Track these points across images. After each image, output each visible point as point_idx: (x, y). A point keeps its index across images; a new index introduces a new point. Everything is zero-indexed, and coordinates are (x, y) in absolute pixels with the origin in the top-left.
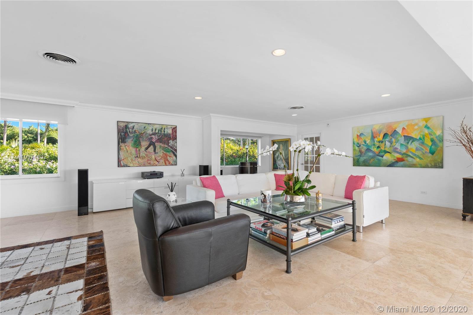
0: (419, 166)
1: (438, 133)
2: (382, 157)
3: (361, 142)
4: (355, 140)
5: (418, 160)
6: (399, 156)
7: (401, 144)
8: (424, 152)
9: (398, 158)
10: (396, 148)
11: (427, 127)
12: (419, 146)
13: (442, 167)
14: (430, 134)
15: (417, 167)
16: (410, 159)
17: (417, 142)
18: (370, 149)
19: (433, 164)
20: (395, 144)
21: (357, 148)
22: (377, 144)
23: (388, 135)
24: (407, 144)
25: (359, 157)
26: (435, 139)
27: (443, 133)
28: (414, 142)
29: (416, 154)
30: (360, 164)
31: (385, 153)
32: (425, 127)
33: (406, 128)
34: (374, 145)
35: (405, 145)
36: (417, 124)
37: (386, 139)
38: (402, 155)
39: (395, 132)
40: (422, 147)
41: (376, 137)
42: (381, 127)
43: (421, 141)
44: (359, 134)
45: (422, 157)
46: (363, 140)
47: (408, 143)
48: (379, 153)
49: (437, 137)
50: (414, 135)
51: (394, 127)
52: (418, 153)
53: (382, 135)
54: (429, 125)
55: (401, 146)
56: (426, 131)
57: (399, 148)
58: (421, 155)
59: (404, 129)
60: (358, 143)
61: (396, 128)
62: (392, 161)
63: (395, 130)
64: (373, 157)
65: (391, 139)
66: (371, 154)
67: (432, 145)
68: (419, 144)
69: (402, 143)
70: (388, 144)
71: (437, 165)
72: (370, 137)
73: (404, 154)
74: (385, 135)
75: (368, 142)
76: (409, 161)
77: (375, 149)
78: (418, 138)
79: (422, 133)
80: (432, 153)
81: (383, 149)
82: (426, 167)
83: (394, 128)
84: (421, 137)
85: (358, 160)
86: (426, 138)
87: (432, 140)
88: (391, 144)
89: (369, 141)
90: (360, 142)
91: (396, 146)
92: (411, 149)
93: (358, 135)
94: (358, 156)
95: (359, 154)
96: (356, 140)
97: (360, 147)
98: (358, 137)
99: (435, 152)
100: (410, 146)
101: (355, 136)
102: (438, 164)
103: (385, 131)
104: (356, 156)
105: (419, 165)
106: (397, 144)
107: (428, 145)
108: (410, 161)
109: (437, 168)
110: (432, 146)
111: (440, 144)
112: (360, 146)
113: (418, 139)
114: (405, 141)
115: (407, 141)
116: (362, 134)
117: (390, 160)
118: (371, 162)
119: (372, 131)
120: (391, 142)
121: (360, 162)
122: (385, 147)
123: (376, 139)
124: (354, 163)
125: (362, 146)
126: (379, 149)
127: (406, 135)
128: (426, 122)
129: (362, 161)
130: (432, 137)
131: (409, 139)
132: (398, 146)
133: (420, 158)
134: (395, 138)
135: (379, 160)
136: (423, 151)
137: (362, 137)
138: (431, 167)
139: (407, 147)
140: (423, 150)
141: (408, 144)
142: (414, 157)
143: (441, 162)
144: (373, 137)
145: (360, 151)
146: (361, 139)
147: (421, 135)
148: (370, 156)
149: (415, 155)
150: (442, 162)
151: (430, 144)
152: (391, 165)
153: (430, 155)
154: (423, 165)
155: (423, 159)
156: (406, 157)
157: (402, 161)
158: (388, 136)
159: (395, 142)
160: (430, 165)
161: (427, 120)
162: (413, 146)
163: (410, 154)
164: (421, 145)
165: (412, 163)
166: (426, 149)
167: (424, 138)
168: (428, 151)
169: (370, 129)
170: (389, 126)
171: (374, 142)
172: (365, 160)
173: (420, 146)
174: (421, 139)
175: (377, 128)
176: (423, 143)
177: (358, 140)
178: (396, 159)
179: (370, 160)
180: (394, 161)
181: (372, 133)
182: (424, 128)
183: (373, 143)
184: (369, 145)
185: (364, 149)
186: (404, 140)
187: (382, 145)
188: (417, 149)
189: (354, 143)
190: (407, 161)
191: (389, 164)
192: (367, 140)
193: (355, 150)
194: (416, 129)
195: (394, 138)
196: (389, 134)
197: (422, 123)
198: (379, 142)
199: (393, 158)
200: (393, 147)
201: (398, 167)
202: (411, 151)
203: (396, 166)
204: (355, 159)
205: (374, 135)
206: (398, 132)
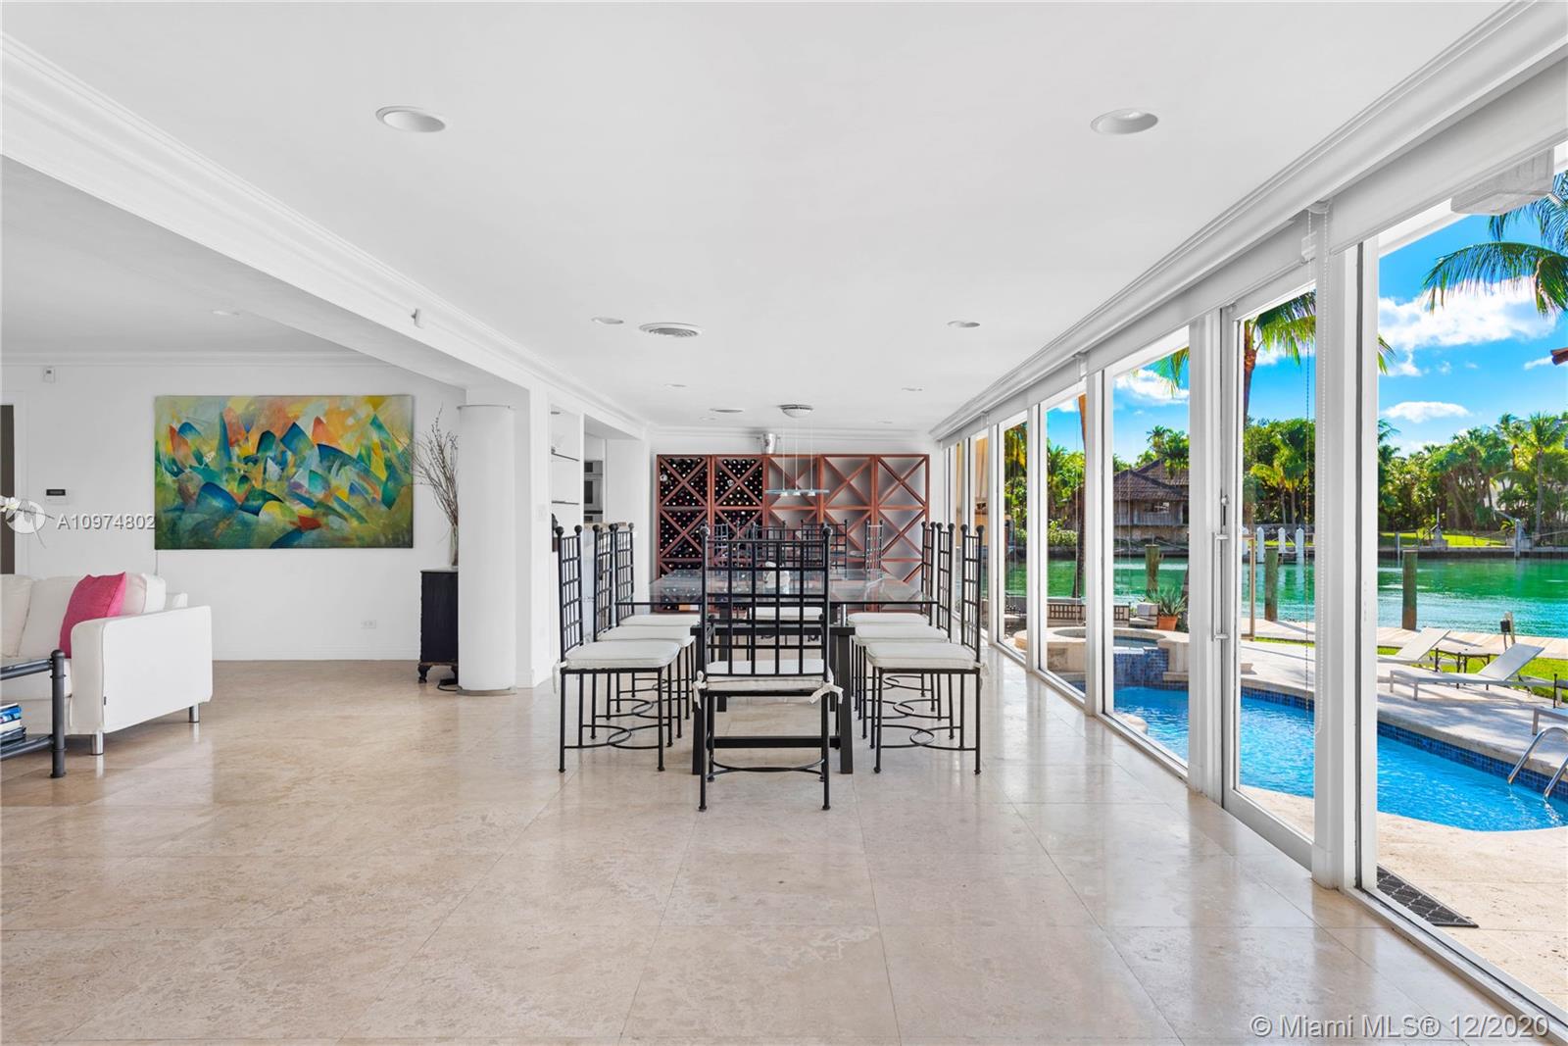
0: (357, 543)
1: (401, 444)
2: (256, 512)
3: (184, 454)
4: (162, 449)
5: (355, 523)
6: (306, 511)
7: (311, 471)
8: (370, 500)
9: (302, 519)
10: (299, 486)
11: (376, 424)
12: (357, 480)
13: (410, 545)
14: (384, 447)
15: (353, 547)
16: (334, 521)
17: (354, 467)
18: (217, 483)
19: (390, 537)
20: (294, 470)
21: (169, 479)
22: (241, 468)
23: (275, 437)
24: (327, 472)
25: (178, 513)
26: (395, 460)
27: (411, 444)
28: (347, 467)
29: (353, 506)
30: (179, 540)
31: (266, 500)
32: (371, 424)
33: (325, 421)
34: (230, 470)
35: (321, 476)
36: (351, 412)
37: (265, 451)
38: (314, 508)
39: (294, 431)
40: (366, 485)
41: (237, 441)
42: (252, 408)
43: (362, 463)
44: (177, 426)
45: (364, 515)
46: (193, 448)
47: (329, 469)
48: (247, 499)
49: (398, 457)
50: (347, 445)
51: (292, 411)
52: (356, 503)
53: (254, 438)
54: (381, 419)
55: (310, 479)
56: (375, 437)
57: (305, 483)
58: (363, 507)
59: (318, 422)
60: (174, 462)
61: (297, 417)
62: (284, 529)
63: (294, 424)
64: (227, 514)
65: (283, 453)
66: (217, 503)
67: (388, 479)
68: (358, 474)
69: (312, 469)
70: (273, 468)
71: (398, 540)
72: (215, 443)
73: (320, 504)
74: (266, 438)
75: (210, 457)
76: (332, 529)
77: (232, 487)
78: (355, 455)
79: (365, 442)
80: (389, 502)
81: (258, 485)
82: (374, 544)
83: (290, 415)
84: (363, 452)
85: (175, 524)
86: (374, 458)
87: (389, 466)
88: (282, 469)
89: (213, 454)
90: (180, 455)
91: (296, 478)
92: (338, 489)
93: (172, 430)
94: (176, 509)
95: (178, 501)
96: (166, 448)
97: (180, 476)
98: (172, 439)
99: (394, 500)
100: (334, 482)
101: (165, 432)
102: (401, 537)
103: (263, 423)
104: (165, 512)
105: (358, 538)
106: (301, 470)
107: (378, 479)
108: (335, 527)
109: (398, 546)
110: (389, 483)
111: (406, 478)
112: (181, 471)
113: (354, 460)
114: (321, 461)
115: (326, 464)
116: (186, 427)
117: (281, 525)
118: (219, 531)
119: (222, 419)
120: (282, 464)
121: (181, 532)
122: (264, 481)
123: (236, 451)
124: (157, 537)
125: (188, 470)
126: (245, 487)
127: (324, 443)
128: (375, 408)
129: (190, 528)
130: (388, 455)
131: (332, 458)
132: (301, 477)
133: (360, 518)
134: (294, 452)
135: (246, 524)
136: (367, 496)
137: (190, 438)
138: (388, 545)
139: (327, 484)
140: (367, 492)
141: (330, 472)
142: (345, 513)
143: (407, 531)
144: (227, 444)
145: (182, 491)
146: (186, 444)
147: (362, 445)
148: (217, 510)
149: (347, 507)
150: (410, 531)
151: (383, 475)
152: (285, 541)
153: (384, 508)
154: (368, 540)
155: (366, 522)
156: (325, 515)
157: (313, 529)
158: (273, 443)
159: (295, 465)
160: (383, 540)
161: (376, 401)
162: (343, 480)
163: (336, 506)
164: (364, 480)
165: (338, 534)
166: (375, 492)
167: (369, 456)
168: (379, 497)
169: (218, 412)
170: (277, 408)
171: (230, 459)
172: (198, 524)
173: (361, 482)
174: (363, 461)
175: (238, 410)
176: (366, 473)
177: (174, 449)
178: (296, 519)
179: (217, 524)
180: (290, 528)
181: (224, 427)
182: (369, 426)
183: (226, 465)
184: (212, 468)
185: (195, 482)
186: (319, 459)
187: (255, 472)
188: (352, 489)
189: (158, 459)
190: (327, 525)
191: (275, 539)
192: (205, 449)
193: (164, 484)
194: (351, 427)
195: (290, 450)
196: (278, 435)
197: (365, 412)
198: (247, 460)
199: (287, 519)
200: (289, 478)
201: (301, 547)
202: (338, 494)
203: (296, 543)
204: (163, 520)
205: (230, 435)
206: (302, 432)
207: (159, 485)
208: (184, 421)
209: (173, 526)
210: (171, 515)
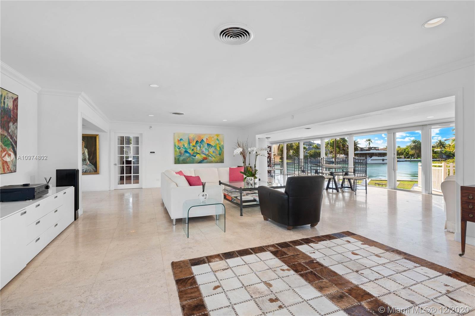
0: (214, 162)
1: (222, 144)
2: (195, 156)
3: (181, 145)
5: (214, 158)
6: (205, 156)
7: (206, 148)
8: (216, 154)
9: (204, 158)
10: (203, 151)
11: (218, 140)
13: (223, 162)
15: (213, 163)
16: (210, 158)
18: (187, 150)
20: (202, 148)
21: (178, 150)
22: (192, 148)
25: (179, 157)
26: (221, 147)
27: (224, 144)
28: (212, 148)
30: (180, 162)
31: (197, 154)
34: (190, 148)
35: (207, 149)
36: (213, 137)
37: (197, 144)
38: (206, 155)
41: (191, 142)
42: (194, 136)
43: (215, 147)
44: (179, 139)
46: (183, 144)
47: (209, 148)
48: (193, 154)
50: (212, 143)
51: (202, 137)
52: (214, 154)
53: (195, 142)
54: (218, 139)
56: (217, 142)
57: (204, 151)
58: (215, 156)
59: (207, 139)
60: (179, 146)
62: (200, 160)
63: (202, 140)
64: (189, 157)
65: (200, 145)
66: (188, 155)
68: (214, 149)
70: (198, 148)
71: (221, 161)
72: (187, 143)
73: (207, 155)
74: (197, 142)
75: (186, 145)
77: (190, 151)
78: (214, 146)
79: (215, 143)
80: (220, 155)
81: (196, 151)
82: (217, 162)
84: (215, 145)
85: (179, 159)
86: (217, 146)
87: (220, 148)
88: (200, 148)
89: (187, 145)
90: (180, 145)
91: (203, 150)
92: (211, 152)
93: (178, 140)
94: (179, 156)
95: (179, 154)
96: (177, 144)
97: (180, 149)
98: (178, 141)
100: (210, 151)
101: (176, 141)
103: (196, 139)
106: (204, 148)
107: (218, 150)
109: (221, 163)
110: (220, 151)
111: (223, 150)
112: (180, 148)
116: (181, 139)
118: (188, 160)
120: (200, 147)
122: (197, 150)
123: (191, 144)
124: (175, 161)
125: (181, 148)
126: (193, 151)
127: (208, 143)
128: (217, 136)
129: (182, 160)
130: (220, 145)
131: (209, 146)
132: (204, 150)
134: (202, 145)
135: (193, 159)
137: (182, 141)
138: (219, 163)
139: (209, 151)
142: (212, 157)
144: (189, 143)
145: (180, 152)
146: (181, 143)
148: (187, 156)
149: (212, 155)
150: (223, 160)
151: (219, 149)
152: (201, 162)
153: (219, 156)
155: (216, 158)
156: (208, 157)
157: (206, 159)
160: (219, 161)
161: (218, 135)
162: (212, 150)
163: (210, 155)
165: (210, 160)
166: (217, 152)
168: (218, 153)
169: (187, 137)
170: (199, 136)
171: (190, 146)
172: (184, 159)
173: (215, 151)
175: (192, 136)
176: (216, 149)
177: (179, 144)
178: (203, 158)
179: (187, 159)
180: (202, 159)
181: (189, 140)
182: (216, 140)
183: (189, 147)
184: (187, 148)
185: (183, 150)
186: (207, 146)
187: (195, 148)
188: (213, 152)
189: (175, 146)
190: (208, 159)
191: (199, 162)
192: (185, 144)
193: (177, 151)
194: (213, 140)
196: (199, 141)
197: (216, 137)
198: (193, 146)
199: (201, 158)
200: (201, 150)
201: (205, 163)
202: (211, 153)
203: (203, 162)
204: (176, 158)
205: (190, 141)
206: (204, 141)
207: (175, 151)
208: (181, 138)
209: (178, 159)
210: (178, 157)
